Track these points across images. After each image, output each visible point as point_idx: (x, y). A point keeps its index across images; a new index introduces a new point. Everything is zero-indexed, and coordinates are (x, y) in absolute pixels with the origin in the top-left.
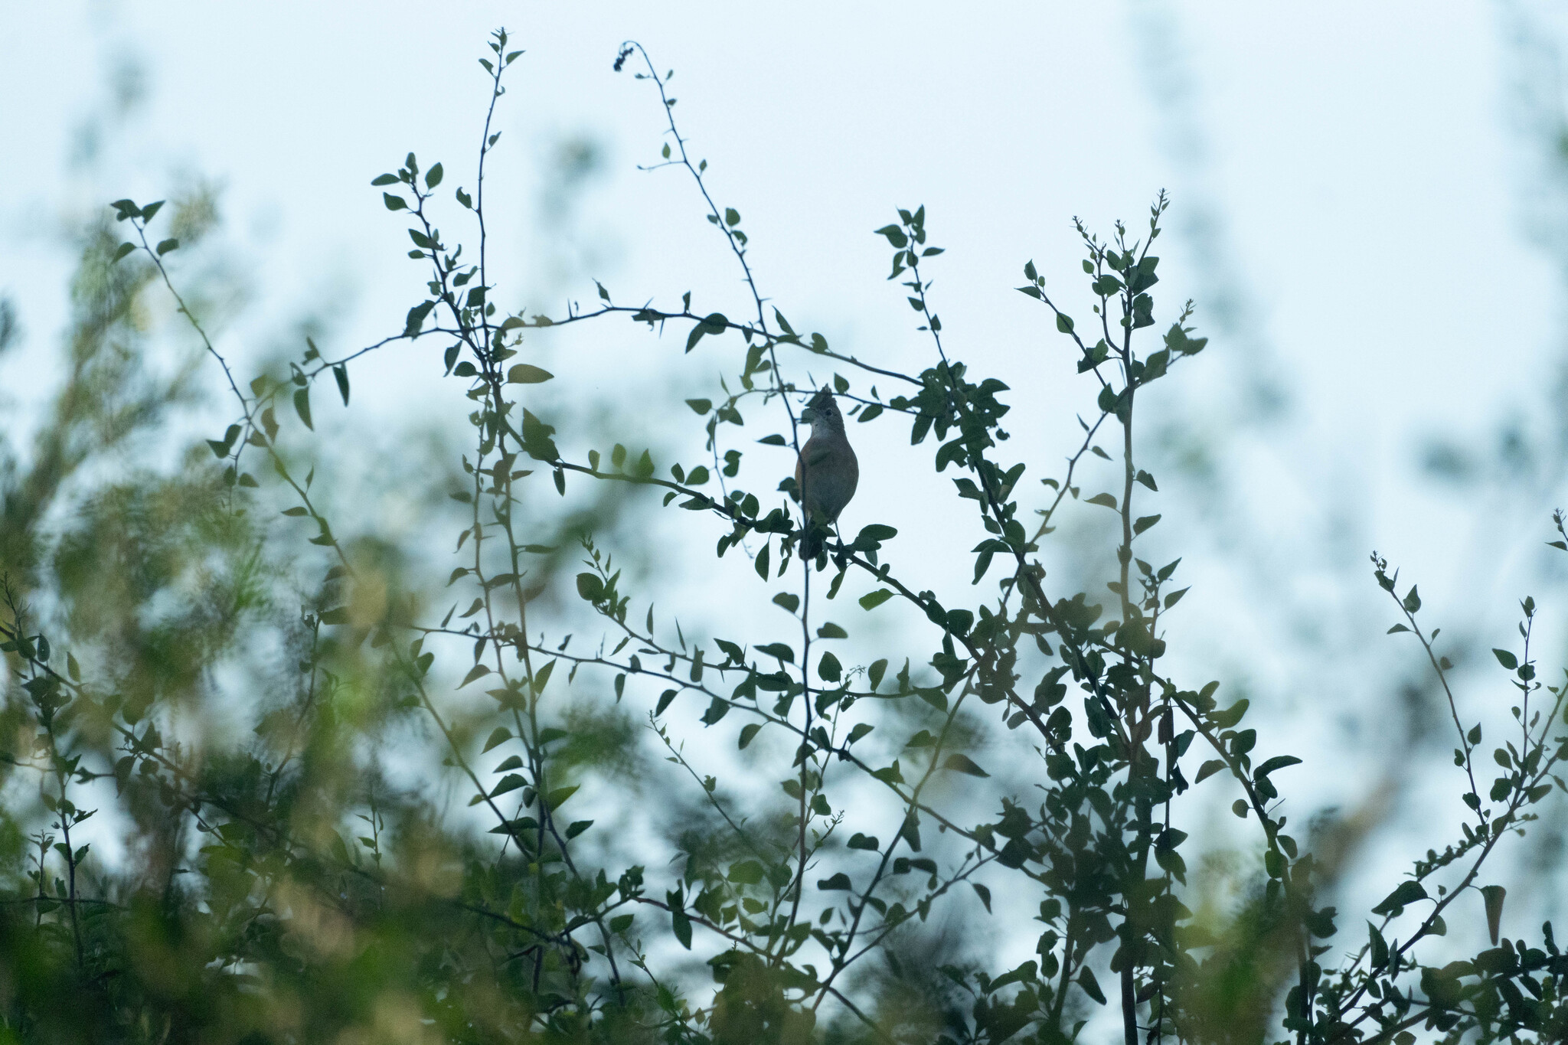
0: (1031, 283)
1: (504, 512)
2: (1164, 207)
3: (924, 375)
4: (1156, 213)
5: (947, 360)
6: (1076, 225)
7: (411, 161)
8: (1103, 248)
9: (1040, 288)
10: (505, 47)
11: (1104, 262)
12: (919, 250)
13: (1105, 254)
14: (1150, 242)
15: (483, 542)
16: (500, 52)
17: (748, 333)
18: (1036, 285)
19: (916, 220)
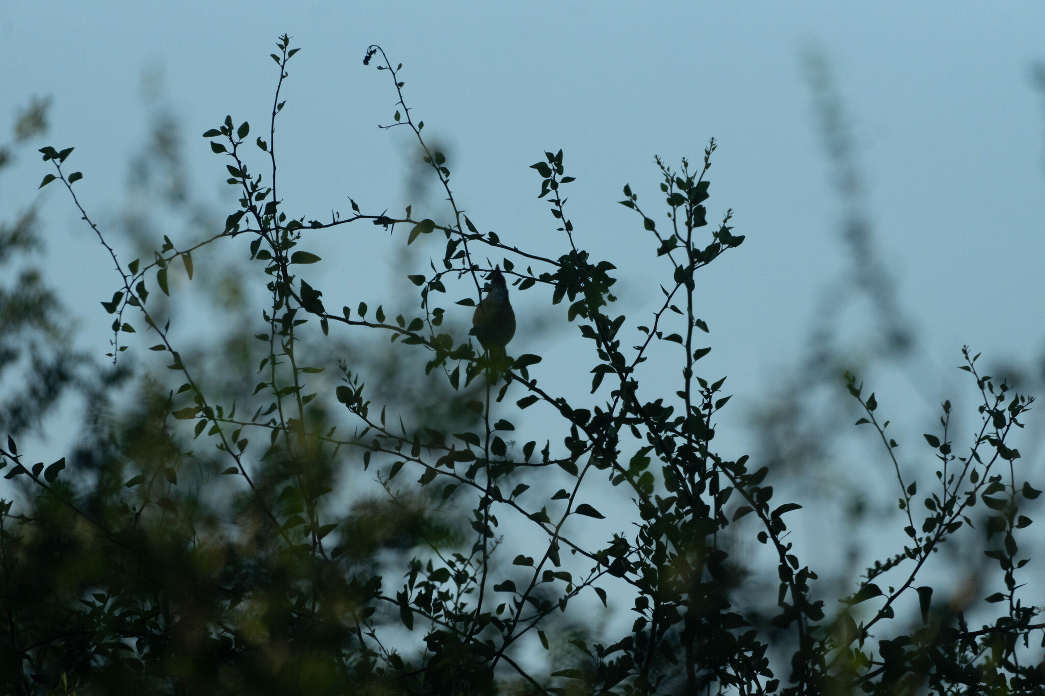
0: (627, 199)
1: (289, 347)
2: (714, 149)
3: (561, 259)
4: (708, 153)
5: (576, 250)
6: (656, 161)
7: (228, 120)
8: (674, 175)
9: (634, 202)
10: (287, 47)
11: (675, 185)
12: (558, 178)
13: (675, 179)
14: (704, 172)
15: (276, 366)
16: (284, 50)
17: (448, 232)
18: (631, 200)
19: (557, 159)
